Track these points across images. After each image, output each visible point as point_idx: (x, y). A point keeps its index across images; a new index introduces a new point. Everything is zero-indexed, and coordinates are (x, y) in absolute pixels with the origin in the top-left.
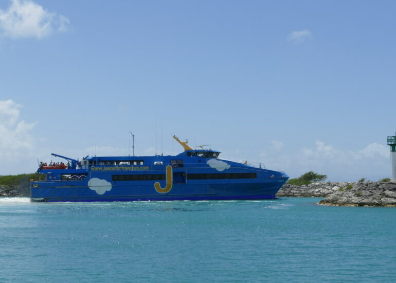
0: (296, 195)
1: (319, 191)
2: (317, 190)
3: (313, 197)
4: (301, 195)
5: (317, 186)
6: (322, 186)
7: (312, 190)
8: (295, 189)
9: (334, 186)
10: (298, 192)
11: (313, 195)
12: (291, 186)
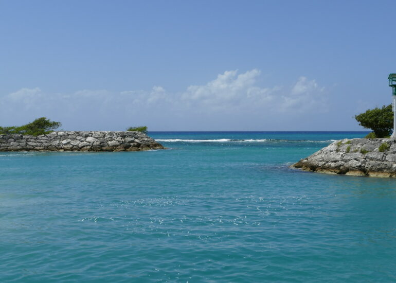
0: (38, 148)
1: (69, 143)
2: (64, 142)
3: (62, 150)
4: (44, 149)
5: (61, 136)
6: (69, 136)
7: (58, 142)
8: (32, 140)
9: (86, 136)
10: (38, 144)
11: (61, 148)
12: (26, 136)
